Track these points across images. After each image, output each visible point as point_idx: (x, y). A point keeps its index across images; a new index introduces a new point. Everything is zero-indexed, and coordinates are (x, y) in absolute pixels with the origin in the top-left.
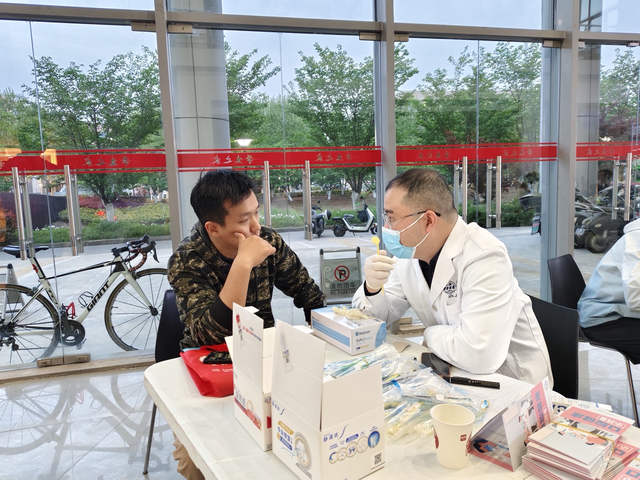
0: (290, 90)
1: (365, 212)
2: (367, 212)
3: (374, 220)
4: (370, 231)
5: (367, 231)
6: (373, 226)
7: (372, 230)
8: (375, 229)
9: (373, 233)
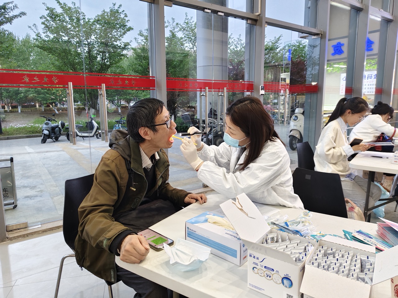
0: (35, 30)
1: (91, 123)
2: (92, 122)
3: (98, 129)
4: (95, 136)
5: (93, 136)
6: (97, 133)
7: (97, 135)
8: (99, 135)
9: (98, 138)
